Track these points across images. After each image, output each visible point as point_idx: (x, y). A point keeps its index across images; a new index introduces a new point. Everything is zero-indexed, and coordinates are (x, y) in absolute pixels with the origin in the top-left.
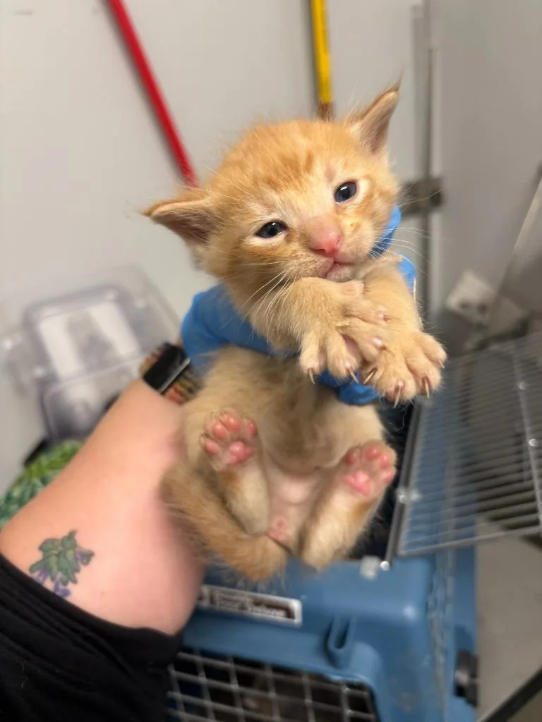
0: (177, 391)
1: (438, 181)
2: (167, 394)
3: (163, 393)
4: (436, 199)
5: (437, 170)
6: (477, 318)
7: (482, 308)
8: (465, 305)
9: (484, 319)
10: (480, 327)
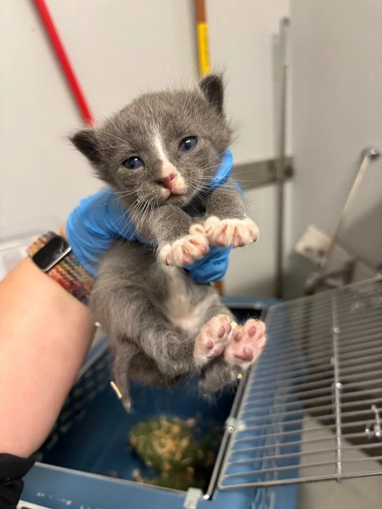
0: (58, 272)
1: (291, 159)
2: (50, 273)
3: (47, 272)
4: (289, 172)
5: (289, 151)
6: (318, 260)
7: (321, 253)
8: (308, 250)
9: (323, 261)
10: (318, 267)
